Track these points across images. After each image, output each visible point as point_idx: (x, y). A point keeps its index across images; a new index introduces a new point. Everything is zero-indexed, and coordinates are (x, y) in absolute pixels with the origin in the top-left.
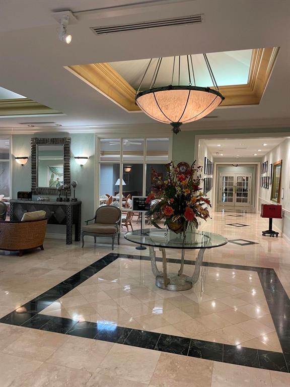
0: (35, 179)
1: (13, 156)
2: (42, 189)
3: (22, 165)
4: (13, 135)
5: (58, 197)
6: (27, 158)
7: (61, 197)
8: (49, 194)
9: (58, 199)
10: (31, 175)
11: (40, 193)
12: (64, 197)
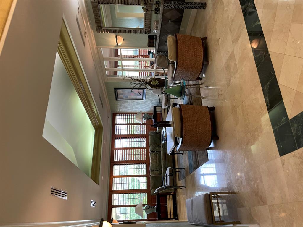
0: (136, 31)
1: (115, 46)
2: (145, 26)
3: (123, 40)
4: (97, 46)
5: (154, 13)
6: (116, 37)
7: (154, 9)
8: (151, 19)
9: (156, 13)
10: (132, 34)
11: (150, 27)
12: (154, 7)
